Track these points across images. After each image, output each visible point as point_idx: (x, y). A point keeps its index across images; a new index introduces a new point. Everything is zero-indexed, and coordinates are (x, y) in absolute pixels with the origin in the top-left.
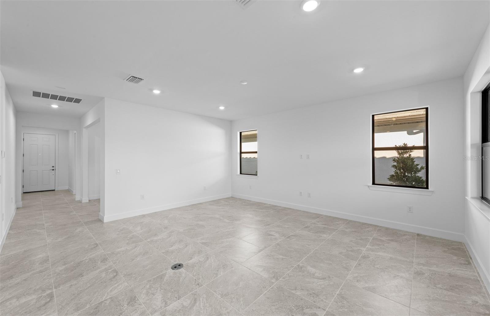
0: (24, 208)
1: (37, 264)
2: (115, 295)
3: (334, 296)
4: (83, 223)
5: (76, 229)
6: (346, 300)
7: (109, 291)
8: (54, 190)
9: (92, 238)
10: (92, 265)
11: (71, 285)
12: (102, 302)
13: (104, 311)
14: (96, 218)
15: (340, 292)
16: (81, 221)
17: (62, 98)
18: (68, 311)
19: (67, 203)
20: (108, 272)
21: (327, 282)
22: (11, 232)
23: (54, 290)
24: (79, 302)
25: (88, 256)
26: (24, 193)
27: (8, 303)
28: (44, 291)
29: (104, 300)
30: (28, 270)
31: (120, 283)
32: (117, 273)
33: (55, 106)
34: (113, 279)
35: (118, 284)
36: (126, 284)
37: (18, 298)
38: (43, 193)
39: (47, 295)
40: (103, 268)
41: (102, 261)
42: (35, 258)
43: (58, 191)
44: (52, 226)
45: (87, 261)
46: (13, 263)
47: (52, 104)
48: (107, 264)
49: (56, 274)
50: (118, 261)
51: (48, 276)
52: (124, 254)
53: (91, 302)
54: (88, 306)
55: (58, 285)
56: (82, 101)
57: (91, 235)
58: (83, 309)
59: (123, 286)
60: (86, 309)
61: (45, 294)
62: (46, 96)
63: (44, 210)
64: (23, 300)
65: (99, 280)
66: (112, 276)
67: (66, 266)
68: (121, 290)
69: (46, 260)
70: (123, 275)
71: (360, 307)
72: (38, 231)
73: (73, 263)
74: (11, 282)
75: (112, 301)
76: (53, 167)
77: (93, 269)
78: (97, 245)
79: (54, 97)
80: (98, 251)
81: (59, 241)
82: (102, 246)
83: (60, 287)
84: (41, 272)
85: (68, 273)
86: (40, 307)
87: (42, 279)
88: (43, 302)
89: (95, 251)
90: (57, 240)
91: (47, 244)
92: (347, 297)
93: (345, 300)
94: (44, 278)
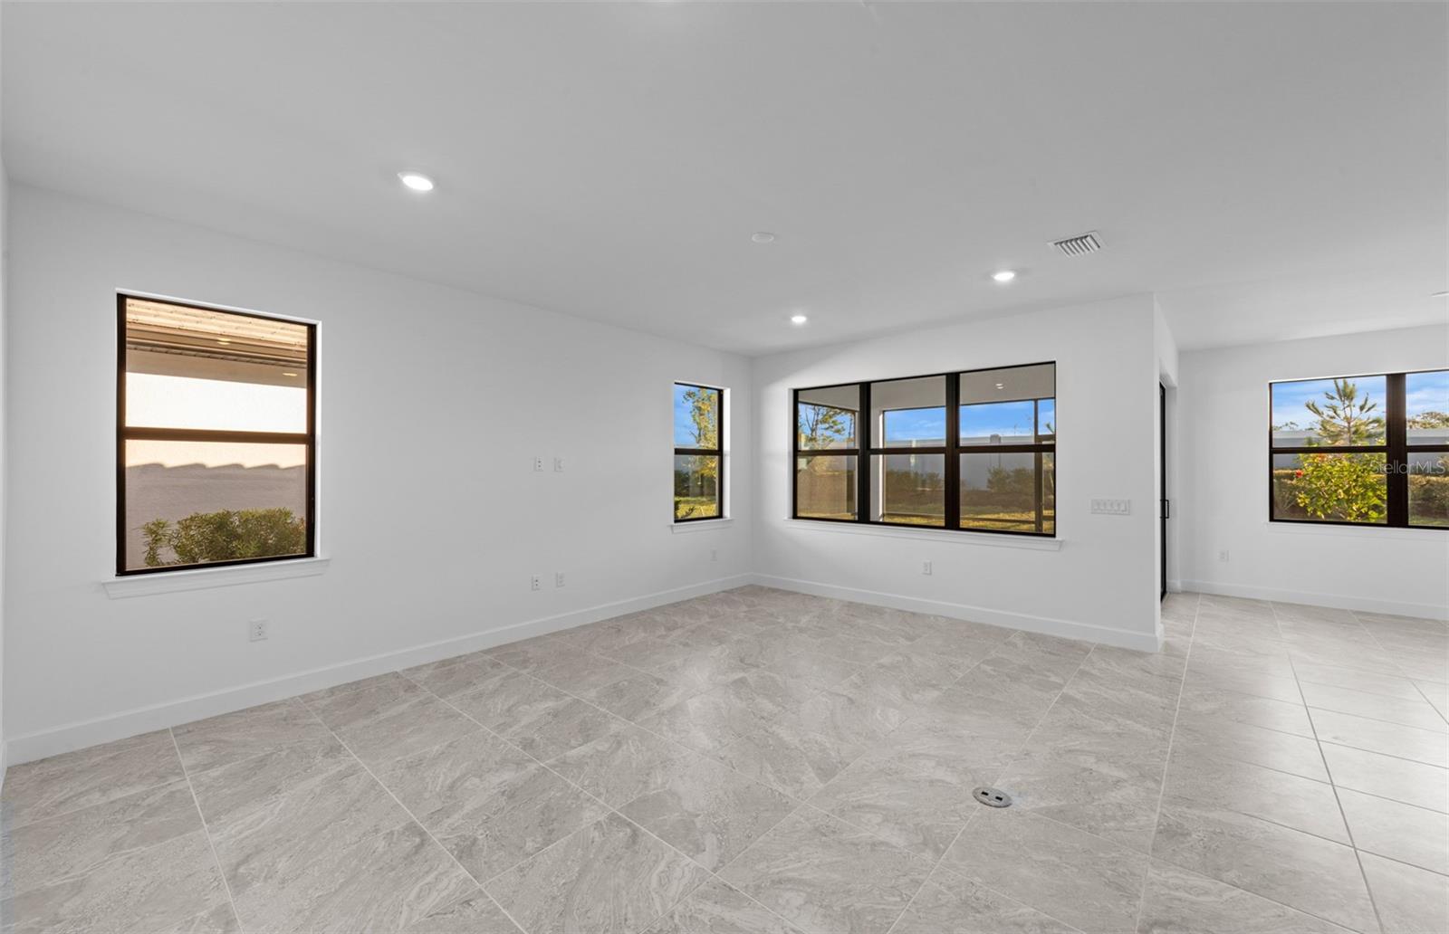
59: (1163, 875)
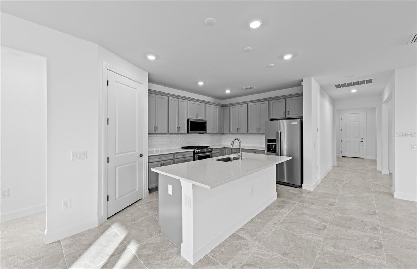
0: (338, 166)
1: (327, 204)
2: (368, 262)
4: (373, 190)
5: (364, 193)
7: (364, 254)
8: (363, 158)
9: (374, 206)
10: (361, 227)
11: (339, 230)
12: (353, 257)
13: (352, 264)
14: (388, 191)
16: (371, 189)
17: (356, 84)
18: (329, 243)
19: (368, 171)
20: (372, 240)
22: (324, 179)
23: (328, 225)
24: (338, 244)
25: (362, 218)
26: (342, 157)
27: (305, 216)
28: (323, 221)
29: (356, 258)
30: (321, 205)
31: (378, 257)
32: (380, 246)
33: (354, 91)
34: (373, 249)
35: (376, 256)
36: (385, 263)
37: (311, 216)
38: (354, 159)
39: (323, 225)
40: (369, 235)
41: (372, 229)
42: (328, 200)
43: (366, 159)
44: (348, 184)
45: (359, 221)
46: (317, 197)
47: (352, 90)
48: (375, 234)
49: (334, 216)
50: (388, 239)
51: (329, 214)
52: (399, 236)
53: (346, 250)
54: (342, 251)
55: (332, 224)
56: (373, 80)
57: (375, 203)
58: (338, 251)
60: (340, 252)
61: (322, 224)
62: (344, 85)
63: (348, 171)
64: (312, 219)
65: (360, 240)
66: (374, 245)
67: (343, 215)
68: (375, 263)
69: (333, 205)
70: (386, 254)
72: (338, 184)
73: (348, 216)
74: (311, 206)
75: (362, 263)
76: (362, 139)
77: (360, 229)
78: (375, 213)
79: (350, 85)
80: (373, 218)
81: (347, 197)
82: (379, 217)
83: (332, 225)
84: (327, 209)
85: (341, 220)
86: (317, 229)
87: (325, 214)
88: (319, 227)
89: (370, 217)
90: (346, 195)
91: (339, 195)
94: (327, 214)
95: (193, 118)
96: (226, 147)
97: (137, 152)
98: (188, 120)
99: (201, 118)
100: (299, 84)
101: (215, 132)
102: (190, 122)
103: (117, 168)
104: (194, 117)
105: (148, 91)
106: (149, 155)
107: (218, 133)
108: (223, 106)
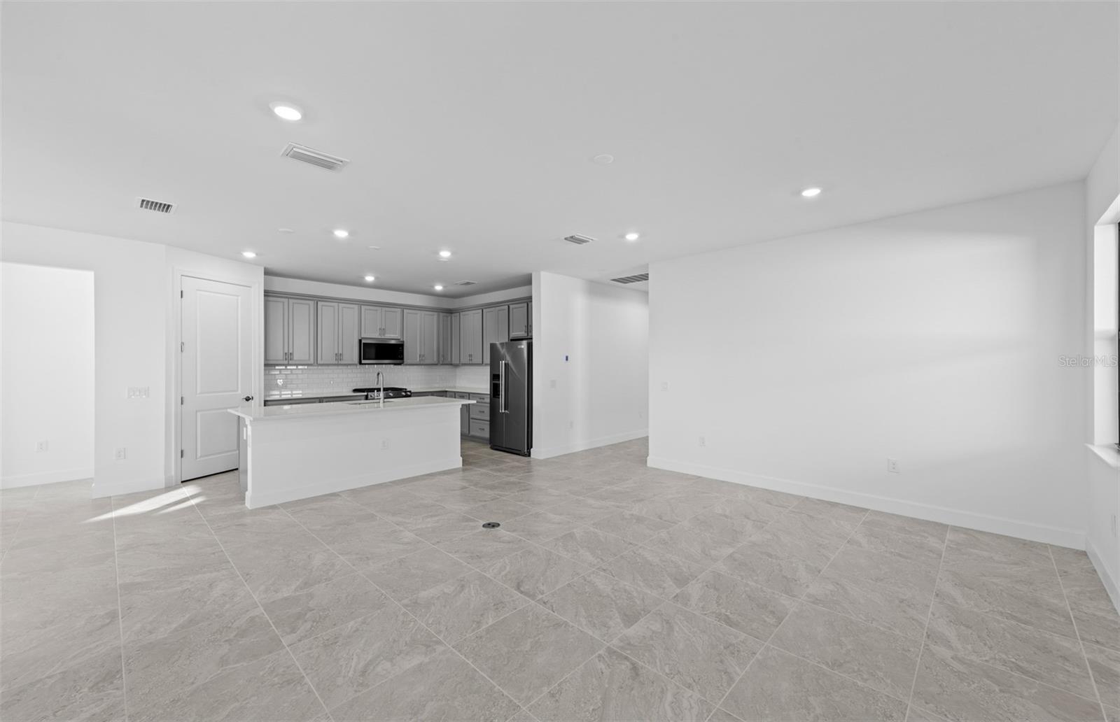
3: (305, 669)
6: (279, 683)
15: (306, 684)
21: (350, 675)
71: (244, 700)
92: (283, 690)
93: (281, 682)
95: (373, 334)
96: (447, 390)
97: (239, 392)
98: (360, 341)
99: (392, 336)
100: (527, 281)
101: (427, 362)
102: (364, 344)
103: (199, 414)
104: (376, 335)
105: (265, 292)
106: (268, 399)
107: (436, 365)
108: (450, 312)
